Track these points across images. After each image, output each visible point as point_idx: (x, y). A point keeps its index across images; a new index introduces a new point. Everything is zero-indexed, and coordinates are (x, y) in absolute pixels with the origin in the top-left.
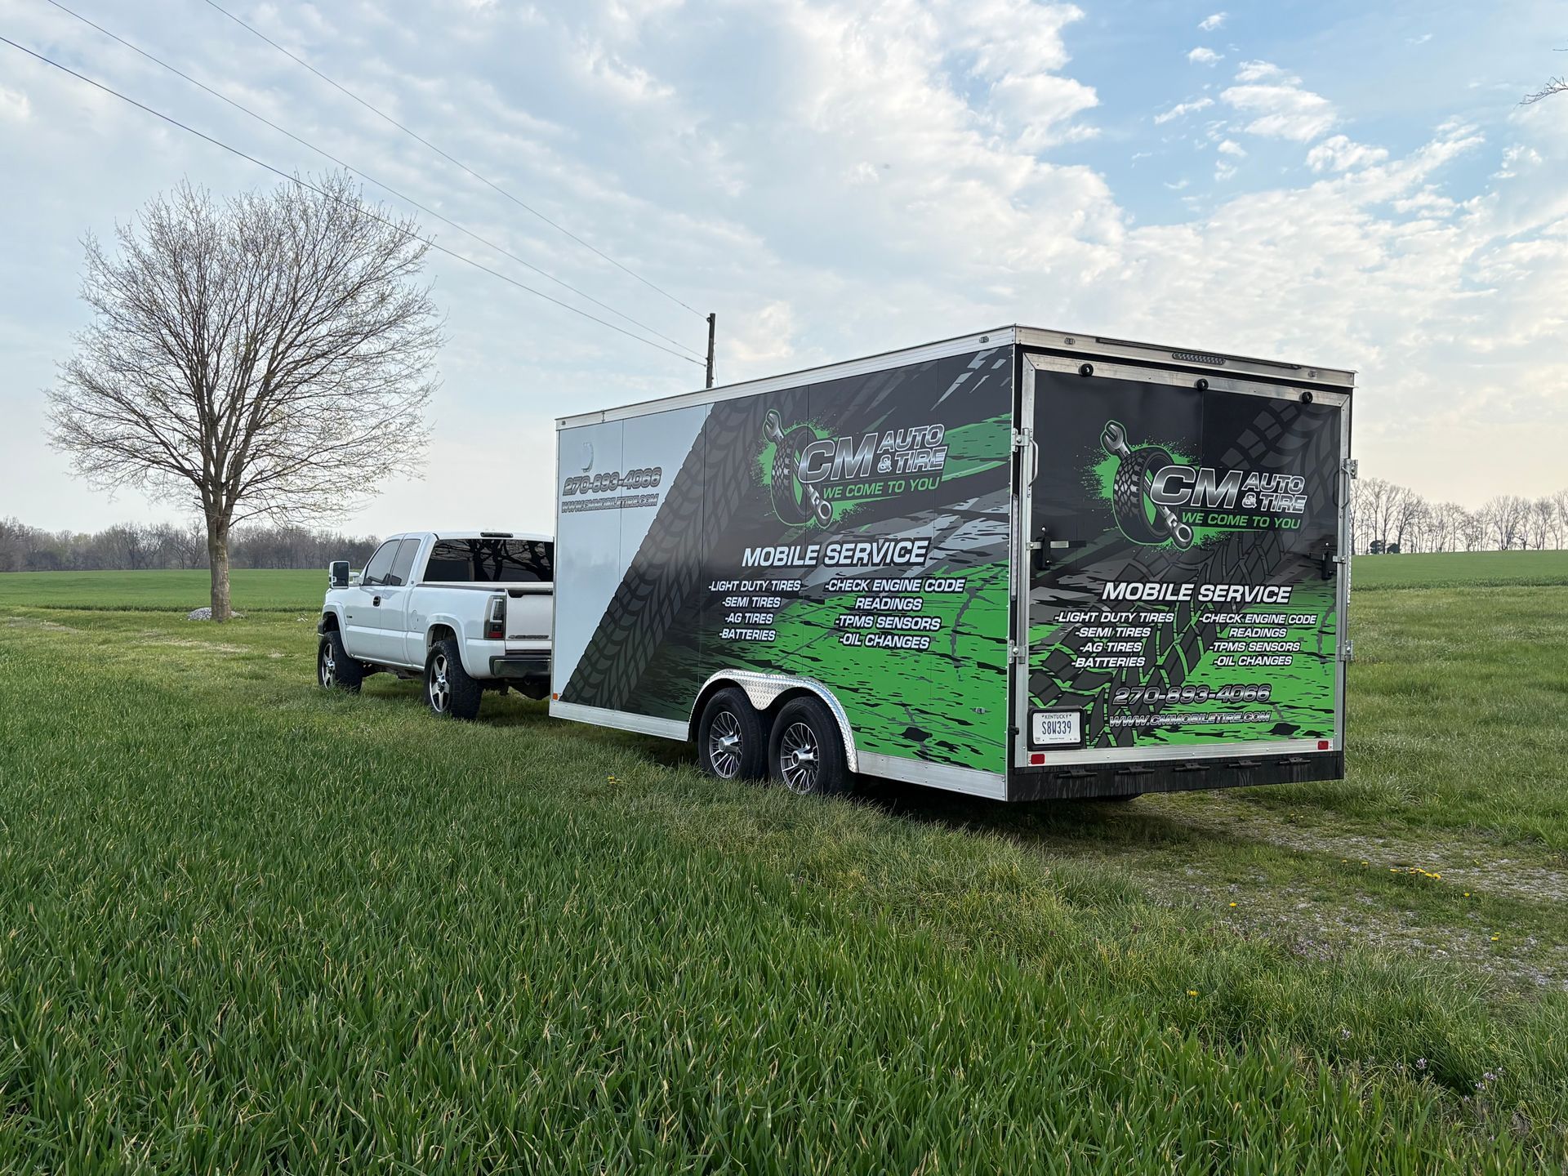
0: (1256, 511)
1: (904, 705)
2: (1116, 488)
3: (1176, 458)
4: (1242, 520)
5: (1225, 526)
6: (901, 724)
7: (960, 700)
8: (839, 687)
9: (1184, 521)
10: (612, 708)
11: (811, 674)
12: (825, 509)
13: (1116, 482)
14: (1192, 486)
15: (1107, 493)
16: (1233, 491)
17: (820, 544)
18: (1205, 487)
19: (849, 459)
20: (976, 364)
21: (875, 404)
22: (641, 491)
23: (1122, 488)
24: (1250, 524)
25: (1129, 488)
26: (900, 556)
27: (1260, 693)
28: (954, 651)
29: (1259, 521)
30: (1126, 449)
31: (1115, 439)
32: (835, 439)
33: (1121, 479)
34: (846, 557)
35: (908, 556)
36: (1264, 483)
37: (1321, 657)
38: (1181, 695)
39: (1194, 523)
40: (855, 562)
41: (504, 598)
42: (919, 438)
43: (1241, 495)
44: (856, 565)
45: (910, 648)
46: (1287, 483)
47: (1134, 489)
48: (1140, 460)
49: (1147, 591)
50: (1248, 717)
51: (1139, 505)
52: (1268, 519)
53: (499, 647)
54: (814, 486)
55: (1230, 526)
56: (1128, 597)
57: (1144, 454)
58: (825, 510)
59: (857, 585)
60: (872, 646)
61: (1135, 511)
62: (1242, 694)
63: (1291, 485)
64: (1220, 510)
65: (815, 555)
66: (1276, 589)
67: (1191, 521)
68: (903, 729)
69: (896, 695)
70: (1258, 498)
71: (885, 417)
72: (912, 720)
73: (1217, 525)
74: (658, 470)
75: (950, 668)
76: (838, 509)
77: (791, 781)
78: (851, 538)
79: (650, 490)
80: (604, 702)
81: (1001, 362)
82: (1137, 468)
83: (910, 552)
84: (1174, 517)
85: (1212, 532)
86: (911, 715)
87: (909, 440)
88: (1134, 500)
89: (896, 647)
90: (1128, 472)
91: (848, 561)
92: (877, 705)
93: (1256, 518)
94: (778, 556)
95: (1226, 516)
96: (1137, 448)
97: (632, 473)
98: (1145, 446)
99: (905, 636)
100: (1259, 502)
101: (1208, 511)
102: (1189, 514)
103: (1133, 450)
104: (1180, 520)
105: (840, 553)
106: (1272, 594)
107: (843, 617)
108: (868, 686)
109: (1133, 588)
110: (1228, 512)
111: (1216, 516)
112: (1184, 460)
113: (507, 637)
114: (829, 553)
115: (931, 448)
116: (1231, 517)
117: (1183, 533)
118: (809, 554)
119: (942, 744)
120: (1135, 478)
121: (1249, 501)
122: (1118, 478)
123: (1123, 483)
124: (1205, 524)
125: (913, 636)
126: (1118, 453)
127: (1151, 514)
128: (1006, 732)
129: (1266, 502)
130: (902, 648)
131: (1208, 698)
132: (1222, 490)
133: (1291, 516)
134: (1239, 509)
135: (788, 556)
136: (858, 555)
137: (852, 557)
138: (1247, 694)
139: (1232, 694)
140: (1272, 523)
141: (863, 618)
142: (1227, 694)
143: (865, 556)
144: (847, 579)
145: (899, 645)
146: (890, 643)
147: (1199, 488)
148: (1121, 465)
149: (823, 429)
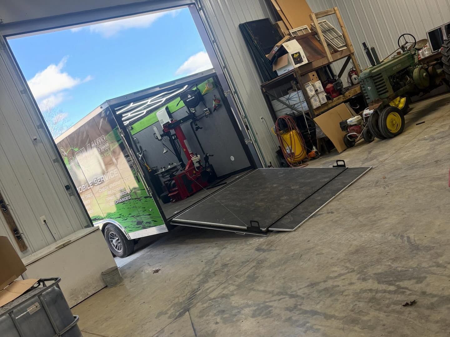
1: (133, 216)
6: (135, 222)
7: (145, 209)
8: (115, 218)
11: (107, 217)
17: (92, 180)
20: (103, 115)
28: (137, 196)
32: (80, 149)
34: (99, 182)
40: (102, 182)
42: (100, 141)
45: (127, 200)
59: (106, 188)
60: (118, 204)
65: (92, 184)
68: (136, 223)
69: (130, 214)
71: (89, 138)
72: (137, 219)
75: (139, 202)
81: (108, 112)
83: (113, 174)
87: (98, 142)
89: (123, 201)
92: (127, 219)
94: (83, 188)
99: (124, 197)
105: (97, 181)
107: (107, 199)
108: (122, 215)
114: (95, 182)
115: (104, 143)
118: (90, 185)
119: (147, 223)
125: (126, 197)
128: (160, 213)
130: (125, 201)
135: (85, 187)
136: (102, 180)
141: (112, 197)
143: (104, 179)
144: (103, 187)
146: (121, 201)
149: (76, 148)
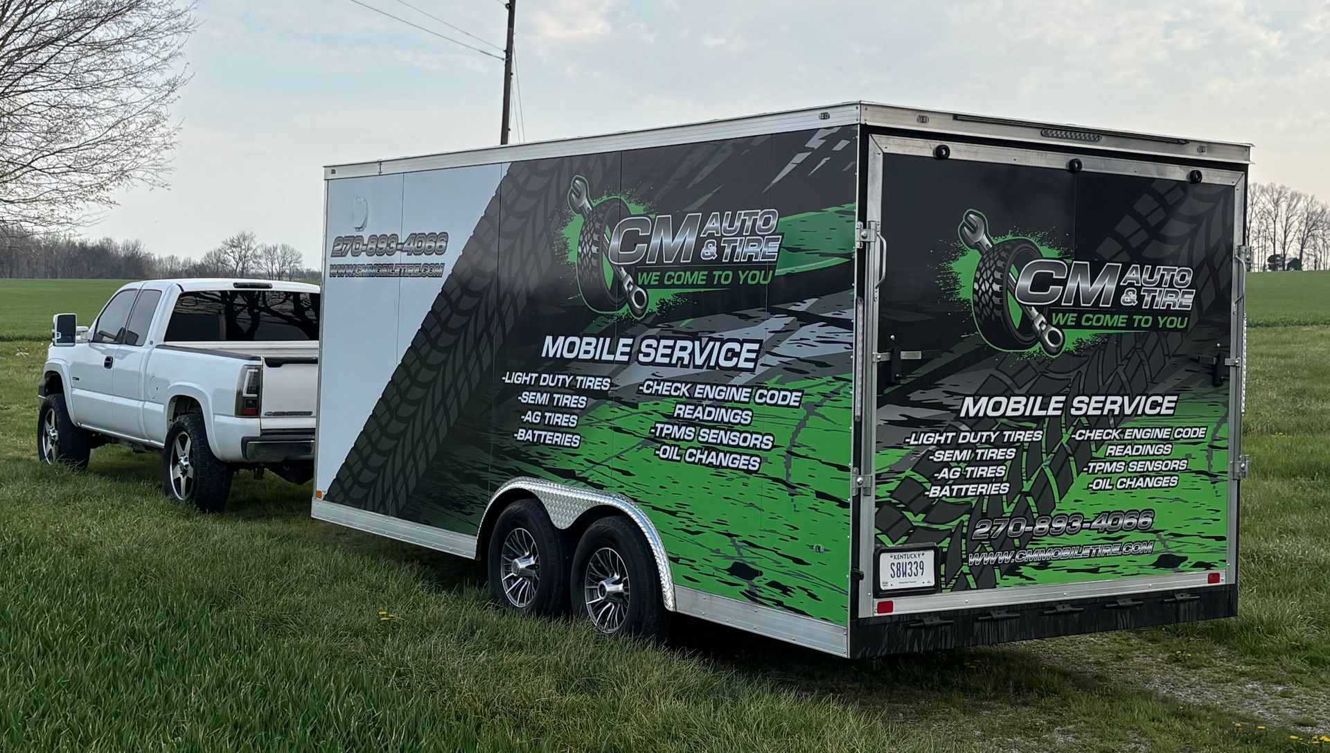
0: (1137, 309)
1: (730, 535)
2: (976, 287)
3: (1045, 250)
4: (1120, 320)
5: (1102, 327)
6: (727, 557)
7: (794, 534)
8: (654, 508)
9: (1055, 322)
10: (386, 513)
11: (622, 490)
12: (639, 295)
13: (976, 280)
14: (1063, 283)
15: (965, 293)
16: (1111, 287)
17: (634, 337)
18: (1079, 284)
19: (667, 241)
20: (815, 143)
21: (698, 179)
22: (423, 259)
23: (983, 287)
24: (1129, 324)
25: (991, 286)
26: (726, 359)
27: (1141, 521)
28: (788, 475)
29: (1140, 321)
30: (988, 242)
31: (974, 230)
32: (652, 216)
33: (981, 276)
34: (663, 355)
35: (735, 359)
36: (1146, 276)
37: (1210, 475)
38: (1051, 526)
39: (1066, 326)
40: (674, 361)
41: (259, 368)
42: (749, 224)
43: (1120, 291)
44: (675, 365)
45: (737, 469)
46: (1173, 276)
47: (996, 287)
48: (1004, 254)
49: (1012, 405)
50: (1127, 549)
51: (1003, 307)
52: (1150, 318)
53: (252, 426)
54: (628, 269)
55: (1107, 327)
56: (990, 413)
57: (1008, 247)
58: (639, 298)
59: (677, 389)
60: (693, 463)
61: (998, 313)
62: (1121, 522)
63: (1177, 278)
64: (1096, 309)
65: (627, 349)
66: (1159, 399)
67: (1062, 323)
68: (729, 564)
69: (720, 522)
70: (1138, 294)
71: (711, 195)
72: (739, 553)
73: (1091, 327)
74: (444, 236)
75: (784, 495)
76: (655, 298)
77: (597, 616)
78: (671, 334)
79: (434, 259)
80: (376, 506)
81: (842, 144)
82: (1000, 264)
83: (738, 355)
84: (1043, 319)
85: (1086, 335)
86: (738, 548)
87: (738, 224)
88: (996, 300)
89: (720, 466)
90: (990, 268)
91: (666, 360)
92: (697, 533)
93: (1137, 318)
94: (584, 347)
95: (1102, 316)
96: (1000, 240)
97: (414, 237)
98: (1009, 237)
99: (731, 453)
100: (1140, 298)
101: (1081, 310)
102: (1060, 315)
103: (995, 242)
104: (1049, 322)
105: (656, 349)
106: (1155, 405)
107: (659, 426)
108: (688, 509)
109: (996, 403)
110: (1105, 312)
111: (1091, 316)
112: (1054, 253)
113: (262, 414)
114: (644, 349)
115: (763, 236)
116: (1108, 317)
117: (1054, 337)
118: (620, 349)
119: (774, 584)
120: (998, 275)
121: (1129, 298)
122: (978, 276)
123: (983, 282)
124: (1078, 325)
125: (741, 454)
126: (978, 246)
127: (1016, 318)
128: (848, 576)
129: (1148, 299)
130: (728, 467)
131: (1082, 528)
132: (1097, 286)
133: (1177, 313)
134: (1117, 308)
135: (596, 348)
136: (677, 353)
137: (671, 356)
138: (1126, 521)
139: (1110, 522)
140: (1156, 322)
141: (683, 428)
142: (1103, 523)
143: (685, 355)
144: (665, 381)
145: (724, 464)
146: (714, 461)
147: (1071, 285)
148: (982, 260)
149: (638, 203)
